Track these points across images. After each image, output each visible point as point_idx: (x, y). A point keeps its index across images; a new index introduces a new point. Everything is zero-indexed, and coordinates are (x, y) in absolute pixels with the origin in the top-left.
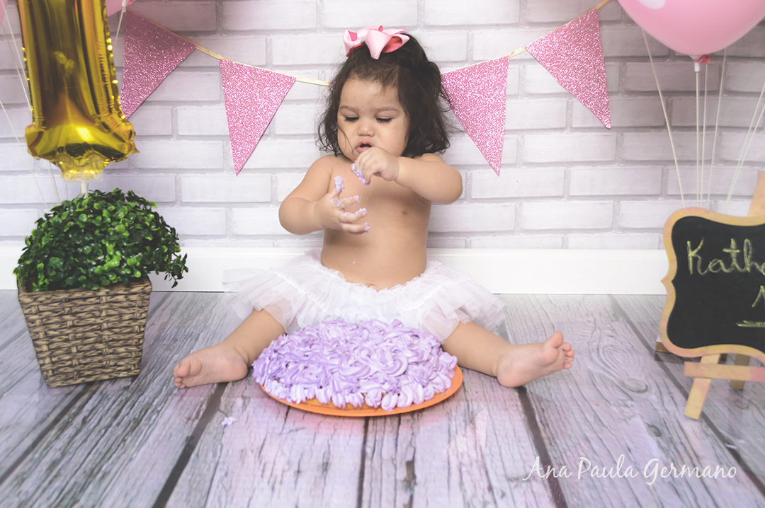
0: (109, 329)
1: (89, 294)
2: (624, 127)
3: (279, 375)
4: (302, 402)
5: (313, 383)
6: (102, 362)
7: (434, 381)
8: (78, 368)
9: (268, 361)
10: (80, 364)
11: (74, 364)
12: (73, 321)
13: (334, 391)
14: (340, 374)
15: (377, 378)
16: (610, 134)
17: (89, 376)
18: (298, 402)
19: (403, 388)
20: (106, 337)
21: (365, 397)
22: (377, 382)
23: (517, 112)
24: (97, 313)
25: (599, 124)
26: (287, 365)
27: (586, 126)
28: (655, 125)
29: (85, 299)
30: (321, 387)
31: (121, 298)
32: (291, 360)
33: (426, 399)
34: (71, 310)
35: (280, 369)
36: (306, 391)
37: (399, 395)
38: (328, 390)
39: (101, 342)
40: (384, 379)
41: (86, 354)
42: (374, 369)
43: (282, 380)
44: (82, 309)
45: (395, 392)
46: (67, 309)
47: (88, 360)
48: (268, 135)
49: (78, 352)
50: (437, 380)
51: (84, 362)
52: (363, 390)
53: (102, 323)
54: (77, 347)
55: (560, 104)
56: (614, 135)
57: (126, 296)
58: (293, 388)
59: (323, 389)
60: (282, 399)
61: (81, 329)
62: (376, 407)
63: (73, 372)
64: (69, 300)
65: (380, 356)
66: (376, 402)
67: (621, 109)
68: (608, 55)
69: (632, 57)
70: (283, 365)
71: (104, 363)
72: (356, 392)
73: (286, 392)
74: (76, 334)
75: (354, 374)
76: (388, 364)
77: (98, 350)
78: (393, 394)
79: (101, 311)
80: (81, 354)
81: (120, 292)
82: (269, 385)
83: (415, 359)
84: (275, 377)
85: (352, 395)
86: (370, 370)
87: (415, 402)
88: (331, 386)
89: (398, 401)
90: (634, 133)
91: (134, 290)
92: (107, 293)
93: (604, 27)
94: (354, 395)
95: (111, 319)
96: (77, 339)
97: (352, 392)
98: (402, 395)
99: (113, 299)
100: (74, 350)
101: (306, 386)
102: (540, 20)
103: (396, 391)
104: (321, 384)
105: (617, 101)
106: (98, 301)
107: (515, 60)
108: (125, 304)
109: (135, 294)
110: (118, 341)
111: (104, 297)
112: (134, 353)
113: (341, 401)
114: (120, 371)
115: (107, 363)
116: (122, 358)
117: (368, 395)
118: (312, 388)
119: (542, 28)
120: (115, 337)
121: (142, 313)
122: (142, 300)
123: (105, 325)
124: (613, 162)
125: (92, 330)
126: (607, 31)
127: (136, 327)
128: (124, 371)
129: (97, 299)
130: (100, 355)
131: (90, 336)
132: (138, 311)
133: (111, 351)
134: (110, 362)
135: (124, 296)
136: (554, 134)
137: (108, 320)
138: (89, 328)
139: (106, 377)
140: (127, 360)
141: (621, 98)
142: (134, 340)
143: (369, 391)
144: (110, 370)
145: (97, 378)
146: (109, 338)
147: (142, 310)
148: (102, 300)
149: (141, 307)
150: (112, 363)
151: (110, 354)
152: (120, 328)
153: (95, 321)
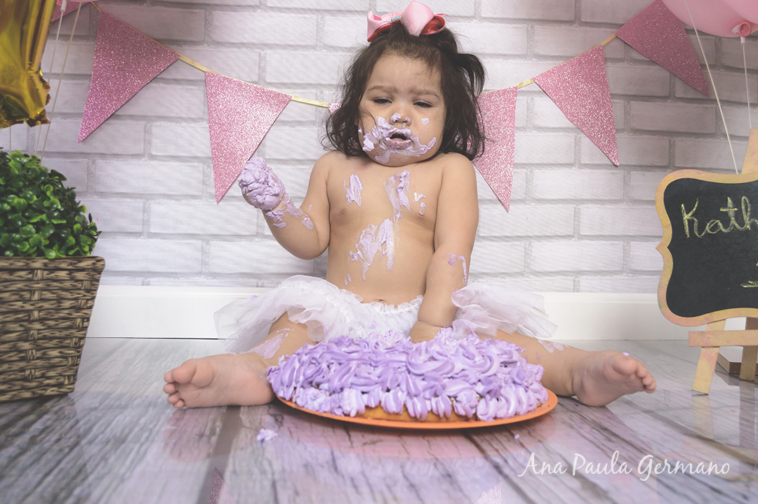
0: (41, 320)
1: (20, 264)
2: (630, 166)
3: (318, 379)
4: (358, 415)
5: (376, 384)
6: (24, 370)
13: (409, 394)
14: (409, 372)
15: (467, 376)
16: (618, 172)
18: (353, 413)
19: (501, 391)
20: (36, 332)
22: (467, 381)
23: (527, 145)
24: (27, 295)
25: (608, 162)
26: (329, 367)
27: (595, 162)
29: (12, 271)
30: (388, 390)
31: (63, 274)
35: (319, 371)
36: (365, 396)
37: (498, 400)
38: (400, 394)
39: (26, 341)
40: (477, 378)
41: (3, 357)
42: (459, 366)
43: (325, 386)
44: (5, 287)
45: (494, 395)
50: (534, 387)
52: (453, 389)
53: (32, 310)
55: (566, 140)
56: (620, 173)
57: (71, 271)
58: (346, 392)
59: (392, 392)
60: (325, 412)
62: (470, 416)
65: (461, 350)
66: (472, 408)
67: (627, 148)
68: (614, 92)
69: (635, 96)
70: (324, 366)
71: (28, 372)
72: (441, 394)
73: (333, 401)
75: (434, 371)
76: (475, 359)
77: (21, 352)
78: (491, 400)
79: (32, 292)
81: (64, 266)
83: (504, 358)
84: (311, 383)
85: (434, 400)
86: (453, 367)
87: (519, 410)
88: (404, 387)
89: (498, 408)
90: (640, 172)
91: (82, 265)
92: (45, 264)
93: (609, 64)
94: (440, 398)
95: (46, 305)
97: (436, 395)
98: (502, 400)
99: (52, 275)
101: (364, 389)
102: (548, 53)
103: (494, 393)
104: (388, 385)
105: (622, 138)
106: (30, 276)
107: (523, 91)
108: (68, 284)
109: (82, 270)
110: (51, 339)
111: (39, 271)
112: (70, 359)
113: (419, 408)
114: (48, 385)
115: (31, 372)
116: (53, 367)
117: (457, 399)
118: (373, 391)
119: (550, 62)
120: (47, 333)
121: (88, 300)
122: (91, 281)
123: (36, 314)
124: (621, 201)
125: (17, 321)
126: (613, 70)
127: (79, 320)
128: (54, 386)
129: (30, 273)
130: (22, 359)
131: (12, 330)
132: (85, 296)
133: (39, 354)
134: (35, 372)
135: (67, 272)
136: (564, 171)
137: (41, 307)
138: (12, 317)
139: (27, 395)
140: (59, 370)
141: (627, 136)
142: (74, 339)
143: (459, 392)
144: (34, 384)
145: (14, 395)
146: (39, 334)
147: (89, 296)
148: (36, 274)
149: (88, 291)
150: (38, 374)
151: (38, 358)
152: (56, 320)
153: (22, 307)
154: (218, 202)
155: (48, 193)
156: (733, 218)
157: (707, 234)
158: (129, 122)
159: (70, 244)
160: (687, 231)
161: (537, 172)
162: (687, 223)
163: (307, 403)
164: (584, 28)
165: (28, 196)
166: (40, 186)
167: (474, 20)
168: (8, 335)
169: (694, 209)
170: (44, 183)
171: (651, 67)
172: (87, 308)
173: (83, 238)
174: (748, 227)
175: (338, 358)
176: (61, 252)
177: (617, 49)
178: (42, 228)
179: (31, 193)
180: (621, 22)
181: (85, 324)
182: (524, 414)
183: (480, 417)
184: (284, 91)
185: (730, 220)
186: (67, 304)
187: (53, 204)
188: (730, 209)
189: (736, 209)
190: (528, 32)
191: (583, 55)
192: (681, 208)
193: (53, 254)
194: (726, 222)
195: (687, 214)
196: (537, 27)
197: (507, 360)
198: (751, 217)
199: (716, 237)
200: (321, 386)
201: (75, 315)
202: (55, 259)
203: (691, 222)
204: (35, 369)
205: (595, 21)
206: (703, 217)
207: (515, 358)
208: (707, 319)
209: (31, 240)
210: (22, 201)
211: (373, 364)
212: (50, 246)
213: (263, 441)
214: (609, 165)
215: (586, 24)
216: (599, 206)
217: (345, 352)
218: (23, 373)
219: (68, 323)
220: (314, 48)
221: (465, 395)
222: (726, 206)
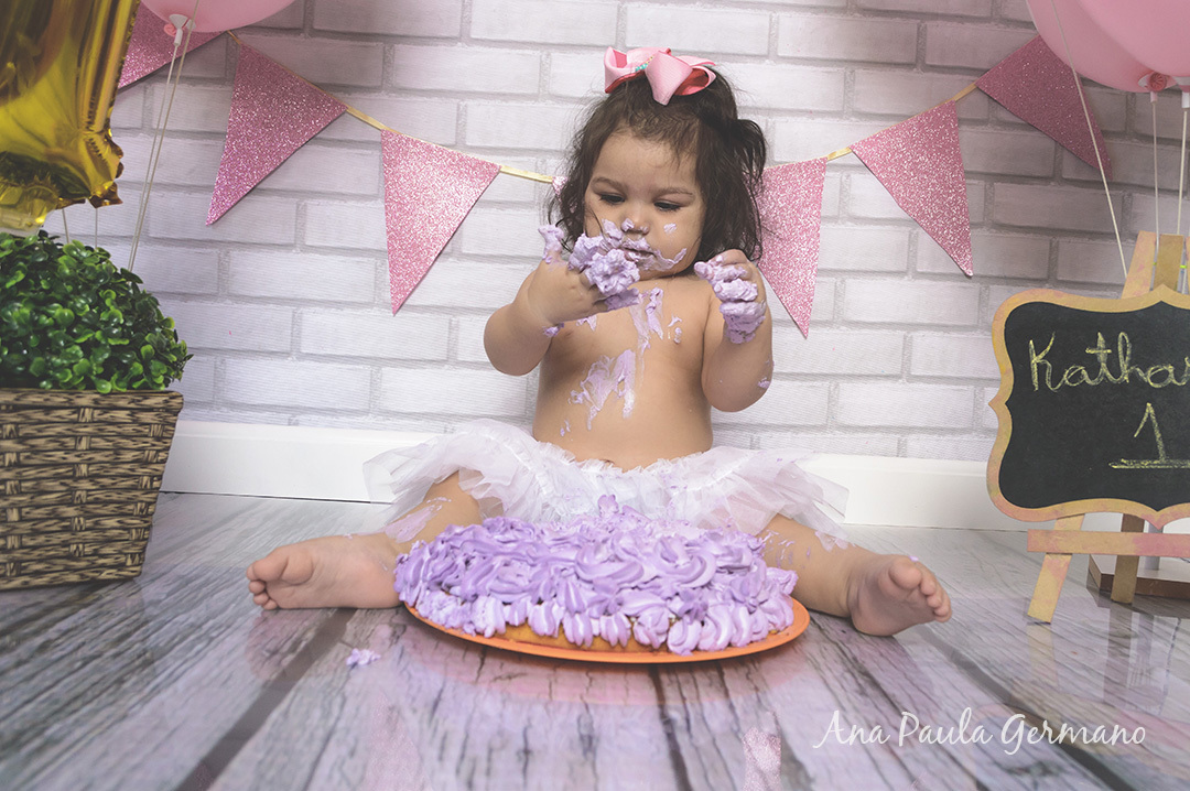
0: (91, 477)
1: (59, 400)
2: (990, 277)
3: (449, 579)
4: (496, 634)
5: (524, 591)
6: (68, 545)
7: (765, 605)
8: (17, 554)
9: (427, 557)
10: (22, 547)
11: (9, 546)
12: (18, 454)
13: (567, 609)
14: (578, 577)
15: (659, 587)
16: (971, 285)
17: (38, 574)
18: (489, 632)
19: (710, 611)
20: (84, 494)
21: (632, 623)
22: (659, 595)
23: (838, 243)
24: (71, 443)
25: (956, 270)
26: (467, 562)
27: (936, 271)
28: (1034, 276)
29: (48, 409)
30: (540, 602)
31: (122, 415)
32: (475, 554)
33: (755, 637)
34: (17, 430)
35: (452, 567)
36: (507, 609)
37: (703, 623)
38: (556, 607)
39: (70, 504)
40: (672, 589)
41: (36, 527)
42: (650, 571)
43: (456, 590)
44: (40, 431)
45: (696, 617)
46: (9, 427)
47: (41, 539)
48: (449, 254)
49: (22, 520)
50: (771, 604)
51: (31, 543)
52: (633, 606)
53: (78, 464)
54: (20, 509)
55: (896, 237)
56: (975, 287)
57: (133, 411)
58: (480, 602)
59: (544, 605)
60: (453, 628)
61: (32, 473)
62: (656, 645)
63: (4, 564)
64: (14, 408)
65: (660, 547)
66: (659, 634)
67: (984, 251)
68: (970, 169)
69: (1001, 175)
70: (460, 561)
71: (74, 547)
72: (615, 612)
73: (464, 612)
74: (20, 481)
75: (612, 576)
76: (677, 562)
77: (64, 519)
78: (691, 623)
79: (78, 438)
80: (28, 525)
81: (122, 403)
82: (427, 602)
83: (728, 561)
84: (440, 584)
85: (604, 619)
86: (641, 572)
87: (733, 641)
88: (562, 598)
89: (701, 636)
90: (1004, 287)
91: (149, 402)
92: (96, 401)
93: (964, 128)
94: (612, 618)
95: (98, 457)
96: (22, 494)
97: (606, 613)
98: (710, 624)
99: (106, 416)
100: (14, 516)
101: (507, 598)
102: (874, 111)
103: (697, 614)
104: (541, 594)
105: (979, 237)
107: (835, 165)
108: (129, 429)
109: (150, 409)
110: (106, 503)
111: (87, 410)
112: (134, 531)
113: (581, 630)
114: (103, 566)
115: (78, 548)
116: (109, 541)
117: (639, 620)
118: (519, 601)
119: (876, 123)
120: (101, 495)
121: (158, 451)
122: (163, 425)
123: (84, 468)
124: (974, 328)
125: (56, 477)
126: (968, 135)
127: (145, 479)
128: (111, 567)
129: (74, 413)
130: (65, 529)
131: (50, 489)
132: (154, 445)
133: (89, 523)
134: (84, 548)
135: (128, 412)
136: (889, 280)
137: (90, 459)
138: (50, 472)
139: (74, 578)
140: (119, 546)
141: (987, 233)
142: (139, 505)
143: (641, 611)
144: (83, 564)
145: (54, 578)
146: (88, 496)
147: (160, 445)
148: (83, 414)
149: (158, 439)
150: (88, 550)
151: (87, 529)
152: (113, 477)
153: (64, 458)
154: (395, 313)
155: (108, 302)
156: (1103, 365)
157: (1064, 385)
158: (275, 198)
159: (135, 373)
160: (1035, 381)
161: (850, 281)
162: (1036, 369)
163: (431, 612)
164: (930, 74)
165: (79, 305)
166: (98, 291)
167: (767, 61)
168: (44, 497)
169: (1048, 349)
170: (104, 287)
171: (1027, 133)
172: (157, 463)
173: (155, 365)
174: (1126, 378)
175: (483, 549)
176: (121, 384)
177: (979, 105)
178: (94, 350)
179: (83, 301)
180: (985, 67)
181: (156, 484)
182: (743, 646)
183: (671, 648)
184: (489, 159)
185: (1100, 367)
186: (129, 456)
187: (112, 317)
188: (1101, 351)
189: (1109, 351)
190: (845, 78)
191: (926, 114)
192: (1028, 346)
193: (107, 387)
194: (1093, 370)
195: (1037, 355)
196: (860, 72)
197: (731, 564)
198: (1131, 364)
199: (1077, 392)
200: (453, 590)
201: (140, 471)
202: (111, 393)
203: (1041, 368)
204: (84, 544)
205: (945, 64)
206: (1059, 360)
207: (745, 561)
208: (1056, 512)
209: (75, 367)
210: (67, 312)
211: (531, 561)
212: (106, 376)
213: (355, 665)
214: (959, 275)
215: (933, 68)
216: (941, 333)
217: (498, 541)
218: (67, 549)
219: (131, 482)
220: (534, 97)
221: (651, 615)
222: (1095, 346)
